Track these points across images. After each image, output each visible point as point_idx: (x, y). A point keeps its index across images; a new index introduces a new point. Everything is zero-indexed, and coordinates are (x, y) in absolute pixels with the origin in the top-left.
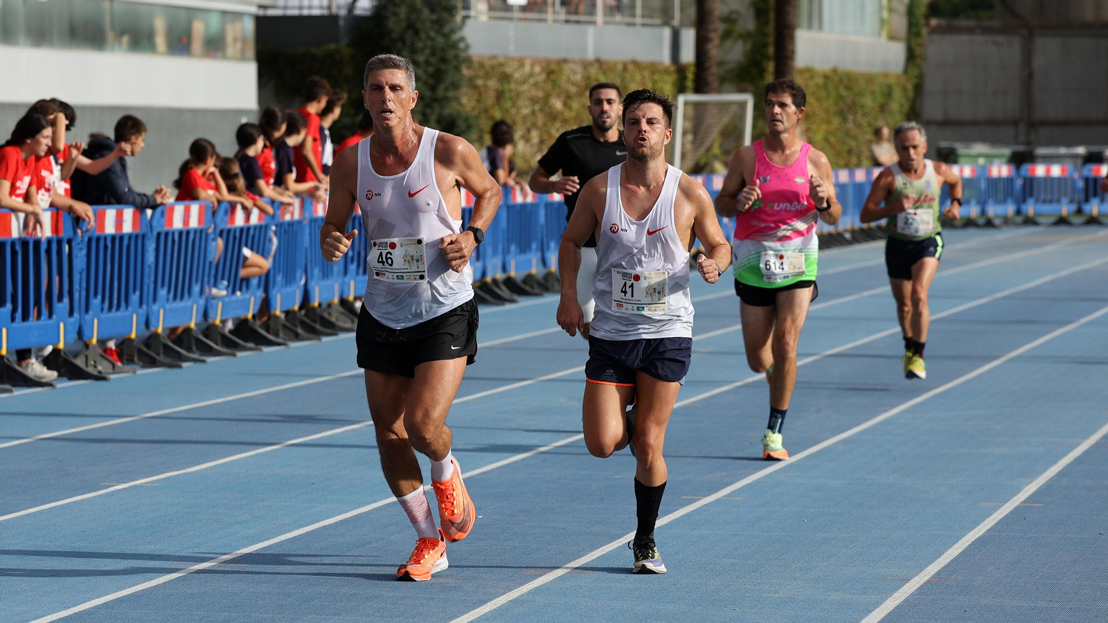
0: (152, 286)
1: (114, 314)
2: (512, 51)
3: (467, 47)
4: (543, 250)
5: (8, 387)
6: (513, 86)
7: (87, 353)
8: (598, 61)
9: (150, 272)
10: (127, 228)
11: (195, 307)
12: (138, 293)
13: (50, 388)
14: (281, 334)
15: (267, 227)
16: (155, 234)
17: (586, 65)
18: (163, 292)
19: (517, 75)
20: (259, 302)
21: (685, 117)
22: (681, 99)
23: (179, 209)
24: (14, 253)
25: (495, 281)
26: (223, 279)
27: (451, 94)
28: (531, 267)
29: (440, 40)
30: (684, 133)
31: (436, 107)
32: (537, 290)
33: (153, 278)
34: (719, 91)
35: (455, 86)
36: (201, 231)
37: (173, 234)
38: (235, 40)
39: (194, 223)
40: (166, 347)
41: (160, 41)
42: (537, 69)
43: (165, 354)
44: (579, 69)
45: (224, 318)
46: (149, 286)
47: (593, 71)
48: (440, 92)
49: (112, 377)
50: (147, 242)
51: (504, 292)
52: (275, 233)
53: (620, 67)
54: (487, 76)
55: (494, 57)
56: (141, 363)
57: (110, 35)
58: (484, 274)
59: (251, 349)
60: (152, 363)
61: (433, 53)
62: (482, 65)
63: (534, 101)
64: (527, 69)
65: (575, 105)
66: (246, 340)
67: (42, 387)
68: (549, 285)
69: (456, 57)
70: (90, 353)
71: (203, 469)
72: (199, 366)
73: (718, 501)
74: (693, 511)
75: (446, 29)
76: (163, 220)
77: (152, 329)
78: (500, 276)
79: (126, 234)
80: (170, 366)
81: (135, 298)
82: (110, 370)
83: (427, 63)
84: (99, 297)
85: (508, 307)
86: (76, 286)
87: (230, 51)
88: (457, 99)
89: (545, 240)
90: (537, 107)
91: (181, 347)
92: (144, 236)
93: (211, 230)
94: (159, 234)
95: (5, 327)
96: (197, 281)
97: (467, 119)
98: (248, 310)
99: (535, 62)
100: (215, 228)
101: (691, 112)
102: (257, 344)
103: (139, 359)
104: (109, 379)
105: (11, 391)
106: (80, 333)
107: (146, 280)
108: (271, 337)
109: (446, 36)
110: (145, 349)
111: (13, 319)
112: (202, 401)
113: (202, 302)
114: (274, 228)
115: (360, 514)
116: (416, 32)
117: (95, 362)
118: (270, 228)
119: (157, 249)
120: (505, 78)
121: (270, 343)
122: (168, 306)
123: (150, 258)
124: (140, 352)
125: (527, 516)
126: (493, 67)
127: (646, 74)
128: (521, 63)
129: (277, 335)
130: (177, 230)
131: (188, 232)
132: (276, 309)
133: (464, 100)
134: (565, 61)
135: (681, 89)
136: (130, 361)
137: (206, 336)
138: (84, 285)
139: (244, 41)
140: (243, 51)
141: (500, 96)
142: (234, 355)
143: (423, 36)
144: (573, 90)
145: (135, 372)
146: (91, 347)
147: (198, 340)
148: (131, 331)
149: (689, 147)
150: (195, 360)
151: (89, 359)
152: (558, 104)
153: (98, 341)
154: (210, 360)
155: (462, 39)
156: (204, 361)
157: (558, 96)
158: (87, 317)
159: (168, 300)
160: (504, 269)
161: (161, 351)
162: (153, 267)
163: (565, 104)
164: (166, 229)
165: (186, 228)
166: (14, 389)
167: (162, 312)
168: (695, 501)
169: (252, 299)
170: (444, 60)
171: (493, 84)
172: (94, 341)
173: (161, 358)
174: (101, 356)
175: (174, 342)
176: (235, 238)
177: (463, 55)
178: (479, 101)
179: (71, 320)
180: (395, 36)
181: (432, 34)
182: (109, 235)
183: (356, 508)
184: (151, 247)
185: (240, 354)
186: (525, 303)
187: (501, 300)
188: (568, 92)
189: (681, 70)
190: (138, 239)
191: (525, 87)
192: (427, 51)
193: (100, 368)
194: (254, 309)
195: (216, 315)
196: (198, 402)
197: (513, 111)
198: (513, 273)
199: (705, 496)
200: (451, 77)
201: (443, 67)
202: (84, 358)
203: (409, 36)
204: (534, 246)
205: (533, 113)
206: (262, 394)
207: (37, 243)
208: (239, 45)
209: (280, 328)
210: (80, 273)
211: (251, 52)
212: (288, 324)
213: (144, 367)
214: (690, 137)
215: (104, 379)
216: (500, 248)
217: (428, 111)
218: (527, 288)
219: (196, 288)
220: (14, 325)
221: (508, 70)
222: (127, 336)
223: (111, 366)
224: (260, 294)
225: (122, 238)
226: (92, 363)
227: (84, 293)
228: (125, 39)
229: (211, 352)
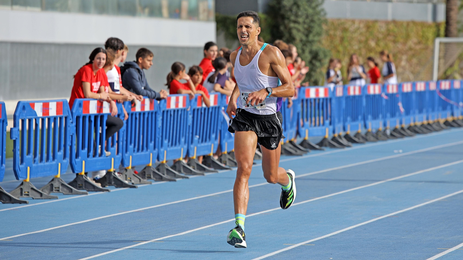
0: (160, 139)
1: (140, 153)
2: (349, 16)
3: (325, 14)
4: (365, 119)
5: (85, 191)
6: (348, 34)
7: (126, 173)
8: (394, 22)
9: (159, 131)
10: (147, 108)
11: (182, 149)
12: (153, 142)
13: (108, 192)
14: (228, 164)
15: (219, 108)
16: (162, 111)
17: (387, 23)
18: (166, 142)
19: (352, 29)
20: (216, 147)
21: (440, 51)
22: (438, 41)
23: (173, 98)
24: (90, 121)
25: (340, 136)
26: (196, 134)
27: (316, 38)
28: (358, 128)
29: (310, 11)
30: (439, 59)
31: (308, 45)
32: (361, 140)
33: (161, 134)
34: (457, 36)
35: (319, 34)
36: (184, 110)
37: (171, 111)
38: (204, 11)
39: (181, 106)
40: (167, 170)
41: (165, 12)
42: (362, 25)
43: (167, 174)
44: (384, 25)
45: (199, 155)
46: (159, 139)
47: (391, 26)
48: (311, 37)
49: (139, 186)
50: (157, 115)
51: (344, 141)
52: (224, 111)
53: (405, 25)
54: (335, 29)
55: (339, 19)
56: (155, 179)
57: (139, 8)
58: (334, 132)
59: (212, 171)
60: (161, 179)
61: (307, 17)
62: (333, 24)
63: (360, 42)
64: (356, 25)
65: (382, 44)
66: (209, 166)
67: (103, 191)
68: (368, 138)
69: (319, 19)
70: (127, 173)
71: (187, 234)
72: (184, 180)
73: (456, 251)
74: (443, 256)
75: (314, 5)
76: (166, 104)
77: (161, 161)
78: (342, 133)
79: (147, 112)
80: (170, 180)
81: (151, 145)
82: (139, 183)
83: (304, 23)
84: (133, 144)
85: (347, 149)
86: (121, 139)
87: (202, 16)
88: (320, 42)
89: (366, 114)
90: (362, 45)
91: (175, 170)
92: (156, 113)
93: (189, 109)
94: (163, 112)
95: (84, 160)
96: (183, 136)
97: (324, 52)
98: (211, 151)
99: (361, 22)
100: (191, 108)
101: (443, 47)
102: (215, 169)
103: (154, 176)
104: (137, 187)
105: (87, 194)
106: (122, 162)
107: (157, 135)
108: (223, 165)
109: (314, 8)
110: (157, 172)
111: (88, 156)
112: (187, 198)
113: (186, 147)
114: (223, 108)
115: (268, 257)
116: (298, 7)
117: (130, 178)
118: (221, 108)
119: (163, 120)
120: (345, 30)
121: (222, 168)
122: (168, 149)
123: (159, 124)
124: (154, 172)
125: (356, 258)
126: (339, 25)
127: (419, 28)
128: (353, 22)
129: (225, 164)
130: (172, 109)
131: (178, 111)
132: (225, 150)
133: (324, 42)
134: (376, 21)
135: (438, 35)
136: (149, 178)
137: (189, 165)
138: (125, 138)
139: (209, 11)
140: (208, 16)
141: (342, 39)
142: (203, 175)
143: (301, 8)
144: (380, 36)
145: (151, 184)
146: (128, 170)
147: (184, 167)
148: (150, 162)
149: (442, 66)
150: (183, 177)
151: (127, 177)
152: (373, 44)
153: (133, 168)
154: (191, 177)
155: (323, 10)
156: (188, 178)
157: (373, 39)
158: (127, 155)
159: (168, 146)
160: (344, 129)
161: (165, 172)
162: (161, 128)
163: (377, 44)
164: (167, 109)
165: (177, 108)
166: (88, 192)
167: (165, 152)
168: (444, 250)
169: (212, 145)
170: (312, 21)
171: (339, 33)
172: (130, 167)
173: (165, 176)
174: (134, 175)
175: (172, 168)
176: (201, 113)
177: (322, 18)
178: (332, 42)
179: (118, 156)
180: (287, 8)
181: (306, 7)
182: (138, 112)
183: (267, 254)
184: (160, 118)
185: (206, 174)
186: (355, 147)
187: (342, 145)
188: (378, 38)
189: (438, 25)
190: (153, 114)
191: (356, 35)
192: (304, 17)
193: (133, 181)
194: (213, 151)
195: (194, 153)
196: (184, 199)
197: (349, 47)
198: (349, 132)
199: (450, 248)
200: (316, 29)
201: (312, 24)
202: (125, 176)
203: (294, 9)
204: (360, 117)
205: (360, 49)
206: (218, 195)
207: (102, 117)
208: (206, 14)
209: (227, 160)
210: (123, 132)
211: (212, 17)
212: (231, 158)
213: (156, 181)
214: (442, 61)
215: (134, 187)
216: (342, 119)
217: (305, 47)
218: (356, 139)
219: (183, 140)
220: (89, 159)
221: (347, 25)
222: (147, 165)
223: (138, 180)
224: (217, 142)
225: (144, 114)
226: (129, 179)
227: (125, 142)
228: (147, 11)
229: (191, 172)
